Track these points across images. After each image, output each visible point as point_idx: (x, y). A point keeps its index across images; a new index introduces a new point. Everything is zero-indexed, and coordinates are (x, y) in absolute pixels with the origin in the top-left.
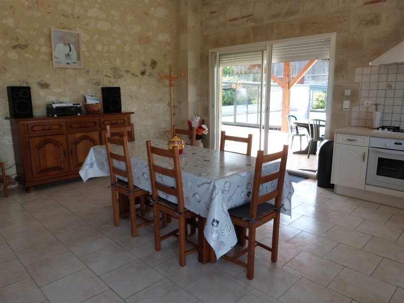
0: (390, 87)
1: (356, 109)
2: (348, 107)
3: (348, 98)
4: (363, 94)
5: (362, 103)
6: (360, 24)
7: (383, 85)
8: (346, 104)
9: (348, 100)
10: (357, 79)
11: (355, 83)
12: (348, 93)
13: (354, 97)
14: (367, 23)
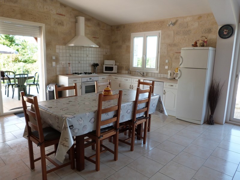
0: (70, 55)
1: (58, 66)
2: (55, 65)
3: (54, 61)
4: (61, 58)
5: (60, 63)
6: (56, 23)
7: (68, 55)
8: (54, 64)
9: (55, 62)
10: (57, 51)
11: (56, 53)
12: (54, 58)
13: (57, 60)
14: (59, 24)
